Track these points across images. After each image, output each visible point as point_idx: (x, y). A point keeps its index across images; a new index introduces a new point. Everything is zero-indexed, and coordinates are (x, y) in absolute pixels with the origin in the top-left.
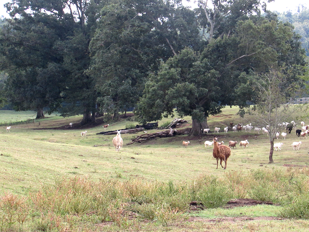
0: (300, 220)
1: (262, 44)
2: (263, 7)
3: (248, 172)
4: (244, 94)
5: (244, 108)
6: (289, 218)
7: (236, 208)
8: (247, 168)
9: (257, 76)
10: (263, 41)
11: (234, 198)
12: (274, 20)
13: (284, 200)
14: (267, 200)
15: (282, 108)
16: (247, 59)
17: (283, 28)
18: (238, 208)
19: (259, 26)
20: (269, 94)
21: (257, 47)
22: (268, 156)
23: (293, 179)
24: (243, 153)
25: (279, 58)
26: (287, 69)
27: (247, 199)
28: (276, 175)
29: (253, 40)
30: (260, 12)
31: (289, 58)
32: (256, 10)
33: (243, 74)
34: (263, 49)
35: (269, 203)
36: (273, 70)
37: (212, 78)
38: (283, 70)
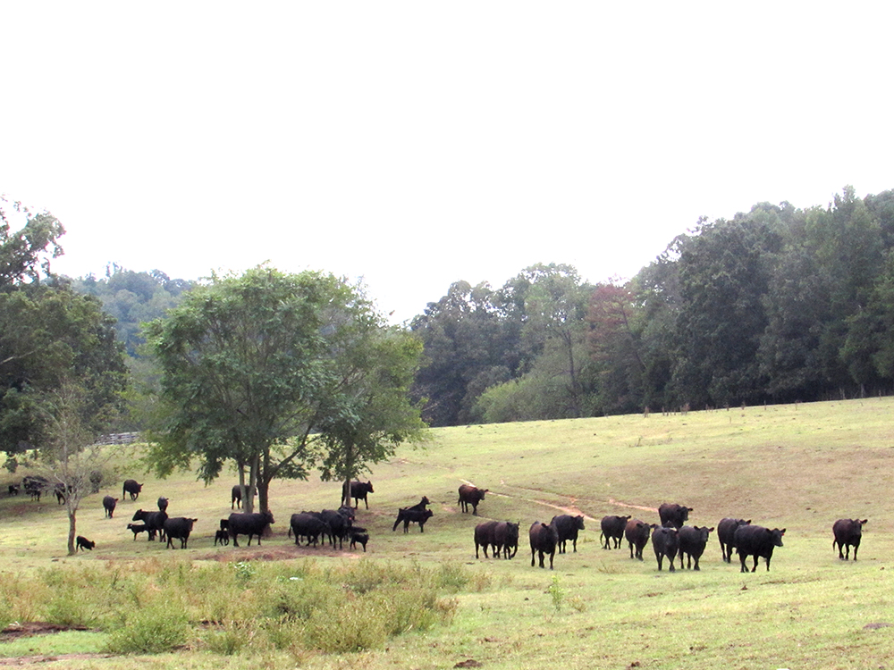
0: (144, 657)
1: (45, 336)
2: (43, 266)
3: (34, 573)
4: (15, 429)
5: (16, 455)
6: (124, 653)
7: (18, 640)
8: (30, 567)
9: (38, 396)
10: (47, 329)
11: (13, 622)
12: (66, 290)
13: (109, 621)
14: (76, 622)
15: (87, 451)
16: (18, 365)
17: (83, 305)
18: (23, 640)
19: (37, 302)
20: (64, 427)
21: (35, 340)
22: (66, 543)
23: (118, 583)
24: (19, 540)
25: (76, 359)
26: (93, 380)
27: (38, 623)
28: (86, 576)
29: (28, 329)
30: (38, 276)
31: (96, 359)
32: (30, 273)
33: (11, 392)
34: (47, 345)
35: (81, 628)
36: (68, 382)
38: (87, 382)
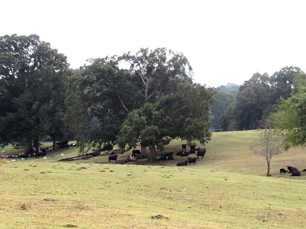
37: (168, 122)
